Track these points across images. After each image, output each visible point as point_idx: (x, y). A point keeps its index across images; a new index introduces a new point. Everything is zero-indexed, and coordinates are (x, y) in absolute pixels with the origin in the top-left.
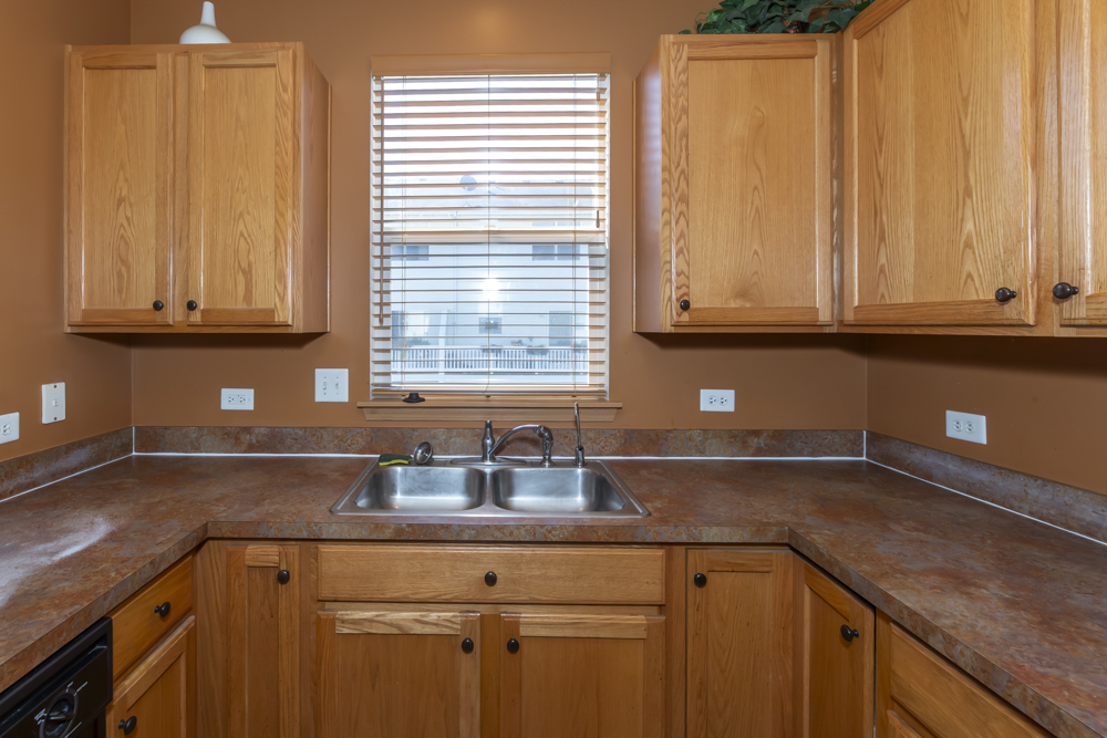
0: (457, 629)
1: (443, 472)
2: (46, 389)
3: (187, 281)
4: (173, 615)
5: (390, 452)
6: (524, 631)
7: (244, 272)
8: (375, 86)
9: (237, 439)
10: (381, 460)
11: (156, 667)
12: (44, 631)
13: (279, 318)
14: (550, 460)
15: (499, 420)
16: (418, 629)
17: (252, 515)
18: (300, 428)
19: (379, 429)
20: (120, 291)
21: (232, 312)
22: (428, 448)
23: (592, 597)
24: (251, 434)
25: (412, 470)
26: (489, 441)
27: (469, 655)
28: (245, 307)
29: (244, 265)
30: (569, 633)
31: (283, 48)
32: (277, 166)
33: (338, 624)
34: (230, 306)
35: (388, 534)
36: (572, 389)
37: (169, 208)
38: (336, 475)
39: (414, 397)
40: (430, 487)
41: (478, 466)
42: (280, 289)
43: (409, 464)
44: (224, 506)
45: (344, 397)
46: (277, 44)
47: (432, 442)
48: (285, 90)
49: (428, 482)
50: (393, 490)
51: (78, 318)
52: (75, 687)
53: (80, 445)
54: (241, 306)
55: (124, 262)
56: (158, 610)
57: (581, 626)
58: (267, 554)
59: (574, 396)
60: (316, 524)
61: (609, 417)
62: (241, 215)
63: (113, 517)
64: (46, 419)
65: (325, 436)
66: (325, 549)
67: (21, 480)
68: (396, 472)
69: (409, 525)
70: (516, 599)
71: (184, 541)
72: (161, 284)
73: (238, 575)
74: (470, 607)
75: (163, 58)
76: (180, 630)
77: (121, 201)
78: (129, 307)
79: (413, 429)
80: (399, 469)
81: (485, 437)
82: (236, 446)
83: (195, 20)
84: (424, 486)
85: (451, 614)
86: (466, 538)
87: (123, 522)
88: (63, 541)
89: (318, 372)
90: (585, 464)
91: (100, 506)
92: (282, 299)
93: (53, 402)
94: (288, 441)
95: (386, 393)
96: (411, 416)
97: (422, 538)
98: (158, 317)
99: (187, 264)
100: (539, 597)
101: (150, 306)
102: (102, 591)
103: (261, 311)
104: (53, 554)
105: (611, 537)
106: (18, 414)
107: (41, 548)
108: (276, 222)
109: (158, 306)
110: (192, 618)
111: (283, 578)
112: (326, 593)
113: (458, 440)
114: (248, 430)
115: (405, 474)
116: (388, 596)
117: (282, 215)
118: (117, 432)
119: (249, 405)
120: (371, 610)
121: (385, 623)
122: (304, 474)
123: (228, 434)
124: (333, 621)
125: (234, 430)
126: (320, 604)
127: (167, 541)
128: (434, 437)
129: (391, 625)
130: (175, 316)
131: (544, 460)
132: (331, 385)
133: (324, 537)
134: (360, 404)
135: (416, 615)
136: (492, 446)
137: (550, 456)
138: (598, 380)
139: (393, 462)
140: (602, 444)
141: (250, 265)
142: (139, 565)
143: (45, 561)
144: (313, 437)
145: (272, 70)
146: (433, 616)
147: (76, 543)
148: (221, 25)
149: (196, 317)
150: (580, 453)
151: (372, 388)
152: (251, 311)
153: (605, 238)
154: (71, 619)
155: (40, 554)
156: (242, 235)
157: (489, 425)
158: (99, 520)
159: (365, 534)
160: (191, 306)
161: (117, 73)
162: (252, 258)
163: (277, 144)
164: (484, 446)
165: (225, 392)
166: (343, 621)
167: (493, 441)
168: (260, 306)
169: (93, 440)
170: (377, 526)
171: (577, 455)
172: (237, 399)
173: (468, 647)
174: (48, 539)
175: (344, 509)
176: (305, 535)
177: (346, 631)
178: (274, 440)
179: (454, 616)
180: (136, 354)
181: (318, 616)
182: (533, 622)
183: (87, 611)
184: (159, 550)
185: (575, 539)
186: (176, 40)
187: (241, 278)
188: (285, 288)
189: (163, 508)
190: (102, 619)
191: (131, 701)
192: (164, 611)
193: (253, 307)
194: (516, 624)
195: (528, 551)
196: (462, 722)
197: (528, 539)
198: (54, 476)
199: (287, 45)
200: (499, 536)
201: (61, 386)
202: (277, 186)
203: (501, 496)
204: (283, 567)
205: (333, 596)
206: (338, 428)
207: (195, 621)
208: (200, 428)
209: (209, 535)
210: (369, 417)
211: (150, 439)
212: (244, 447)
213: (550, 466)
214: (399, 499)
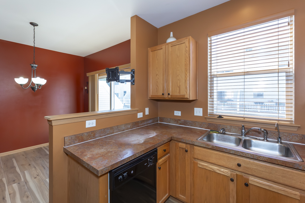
0: (229, 175)
1: (228, 137)
2: (146, 109)
3: (168, 89)
4: (166, 152)
5: (213, 130)
6: (250, 182)
7: (179, 87)
8: (209, 39)
9: (177, 122)
10: (210, 131)
11: (164, 160)
12: (149, 147)
13: (186, 97)
14: (266, 139)
15: (247, 125)
16: (218, 172)
17: (180, 137)
18: (191, 121)
19: (210, 123)
20: (157, 91)
21: (176, 95)
22: (224, 130)
23: (276, 180)
24: (180, 121)
25: (219, 135)
26: (244, 131)
27: (233, 182)
28: (179, 94)
29: (179, 86)
30: (267, 188)
31: (186, 39)
32: (185, 64)
33: (198, 164)
34: (176, 94)
35: (210, 147)
36: (278, 119)
37: (165, 75)
38: (199, 132)
39: (220, 117)
40: (225, 140)
41: (240, 137)
42: (186, 91)
43: (218, 133)
44: (175, 134)
45: (201, 115)
46: (185, 38)
47: (226, 129)
48: (187, 47)
49: (224, 139)
50: (214, 139)
51: (150, 97)
52: (153, 157)
53: (151, 119)
54: (178, 94)
55: (157, 86)
56: (164, 150)
57: (271, 187)
58: (184, 145)
59: (278, 121)
60: (193, 141)
61: (295, 130)
62: (178, 75)
63: (156, 133)
64: (146, 114)
65: (197, 124)
66: (195, 147)
67: (143, 124)
68: (214, 135)
69: (216, 146)
70: (248, 173)
71: (168, 139)
72: (163, 90)
73: (178, 148)
74: (233, 171)
75: (163, 47)
76: (167, 155)
77: (157, 75)
78: (158, 94)
79: (220, 125)
80: (215, 134)
81: (242, 129)
82: (177, 123)
83: (169, 37)
84: (223, 139)
85: (228, 171)
86: (232, 153)
87: (158, 134)
88: (150, 135)
89: (195, 109)
90: (281, 143)
91: (154, 130)
92: (187, 93)
93: (147, 111)
94: (188, 124)
95: (212, 114)
96: (219, 122)
97: (219, 150)
98: (163, 96)
99: (168, 85)
100: (256, 175)
101: (162, 94)
102: (156, 144)
103: (182, 95)
104: (149, 136)
105: (283, 164)
106: (142, 113)
107: (147, 135)
108: (185, 76)
109: (163, 94)
110: (169, 154)
111: (186, 151)
112: (195, 157)
113: (234, 129)
114: (180, 120)
115: (217, 136)
116: (210, 161)
117: (186, 75)
118: (156, 118)
119: (180, 115)
120: (206, 164)
121: (210, 168)
122: (191, 131)
123: (176, 120)
124: (197, 163)
125: (177, 120)
126: (194, 159)
127: (165, 138)
128: (226, 127)
129: (211, 168)
130: (166, 96)
131: (264, 139)
132: (198, 112)
133: (195, 144)
134: (205, 117)
135: (218, 168)
136: (245, 132)
137: (267, 138)
138: (290, 117)
139: (214, 132)
140: (291, 138)
141: (180, 86)
142: (161, 141)
143: (148, 137)
144: (194, 123)
145: (184, 44)
146: (222, 170)
147: (151, 136)
148: (174, 36)
149: (170, 96)
150: (280, 139)
151: (209, 113)
152: (180, 95)
153: (293, 70)
154: (152, 146)
155: (147, 136)
156: (178, 79)
157: (243, 126)
158: (154, 133)
159: (204, 146)
160: (169, 94)
161: (156, 51)
162: (180, 84)
163: (185, 59)
164: (242, 132)
165: (175, 112)
166: (199, 164)
167: (245, 131)
168: (182, 94)
169: (152, 119)
170: (207, 145)
171: (278, 140)
172: (178, 113)
173: (232, 180)
174: (148, 134)
175: (200, 140)
176: (191, 143)
177: (200, 166)
178: (185, 123)
179: (228, 172)
180: (159, 103)
181: (194, 162)
182: (253, 180)
183: (154, 146)
184: (164, 139)
185: (269, 161)
186: (165, 42)
187: (178, 88)
188: (187, 90)
189: (164, 133)
190: (156, 148)
191: (160, 164)
192: (165, 151)
193: (180, 94)
194: (248, 180)
195: (252, 161)
196: (231, 199)
197: (251, 157)
198: (147, 124)
199: (187, 37)
200: (242, 155)
201: (148, 108)
202: (185, 69)
203: (247, 146)
204: (186, 149)
205: (197, 158)
206: (200, 122)
207: (170, 155)
208: (170, 119)
209: (172, 139)
210: (208, 120)
211: (162, 119)
212: (179, 123)
213: (266, 141)
214: (215, 141)
